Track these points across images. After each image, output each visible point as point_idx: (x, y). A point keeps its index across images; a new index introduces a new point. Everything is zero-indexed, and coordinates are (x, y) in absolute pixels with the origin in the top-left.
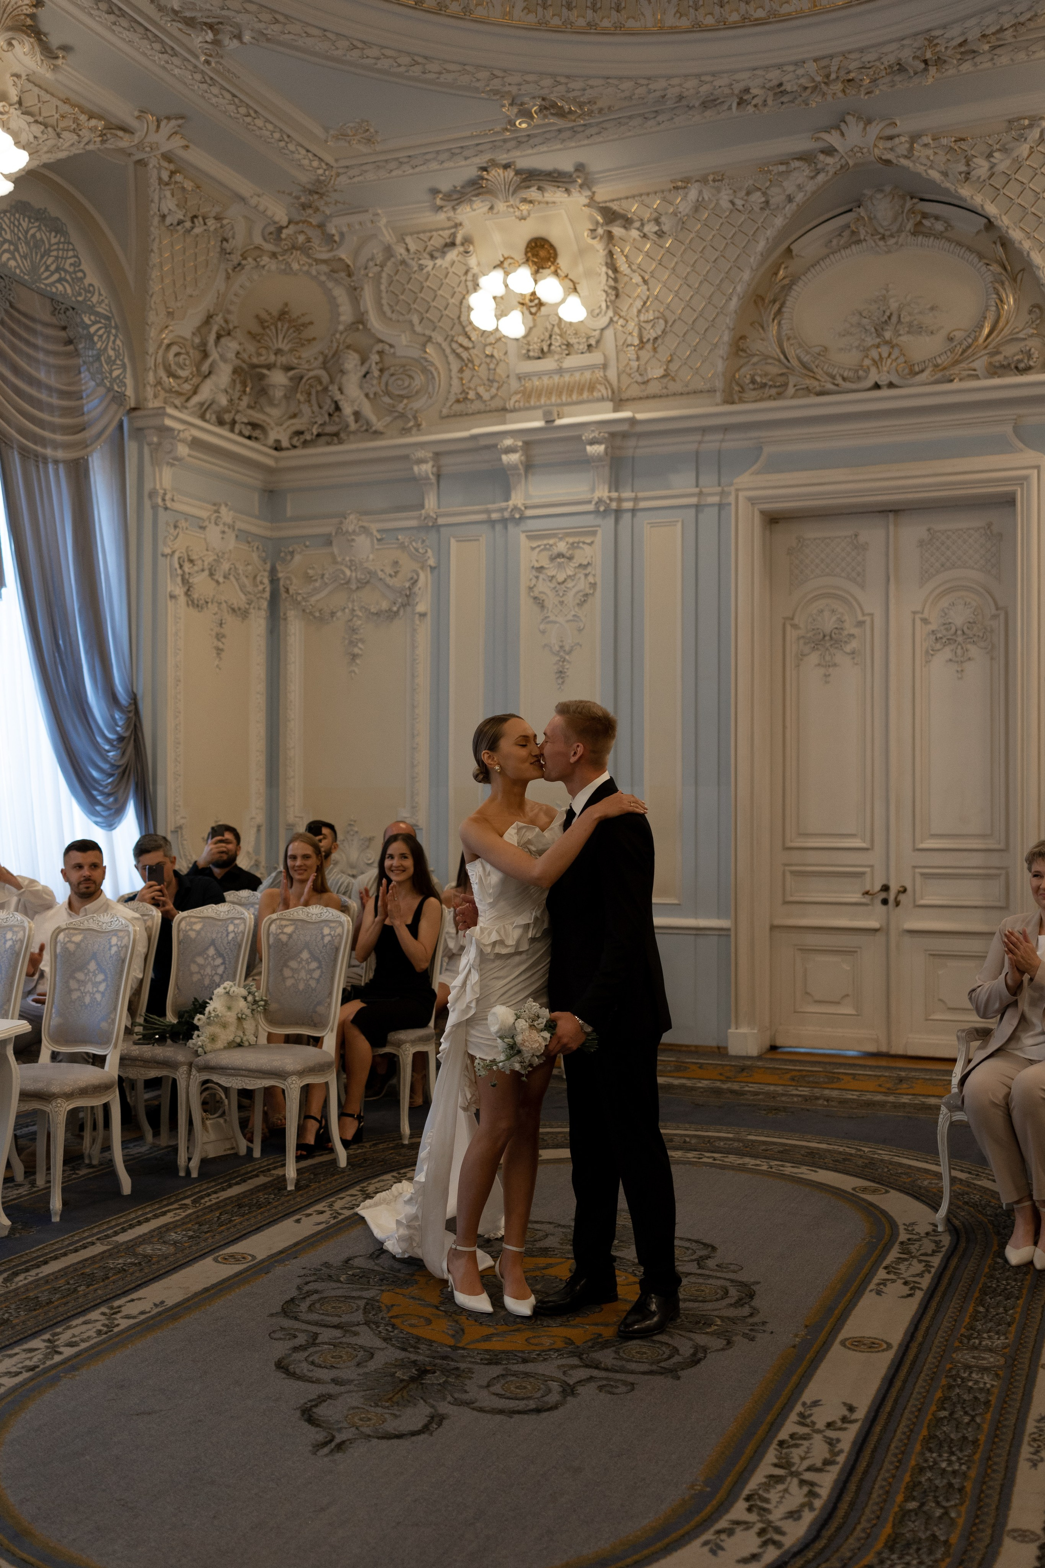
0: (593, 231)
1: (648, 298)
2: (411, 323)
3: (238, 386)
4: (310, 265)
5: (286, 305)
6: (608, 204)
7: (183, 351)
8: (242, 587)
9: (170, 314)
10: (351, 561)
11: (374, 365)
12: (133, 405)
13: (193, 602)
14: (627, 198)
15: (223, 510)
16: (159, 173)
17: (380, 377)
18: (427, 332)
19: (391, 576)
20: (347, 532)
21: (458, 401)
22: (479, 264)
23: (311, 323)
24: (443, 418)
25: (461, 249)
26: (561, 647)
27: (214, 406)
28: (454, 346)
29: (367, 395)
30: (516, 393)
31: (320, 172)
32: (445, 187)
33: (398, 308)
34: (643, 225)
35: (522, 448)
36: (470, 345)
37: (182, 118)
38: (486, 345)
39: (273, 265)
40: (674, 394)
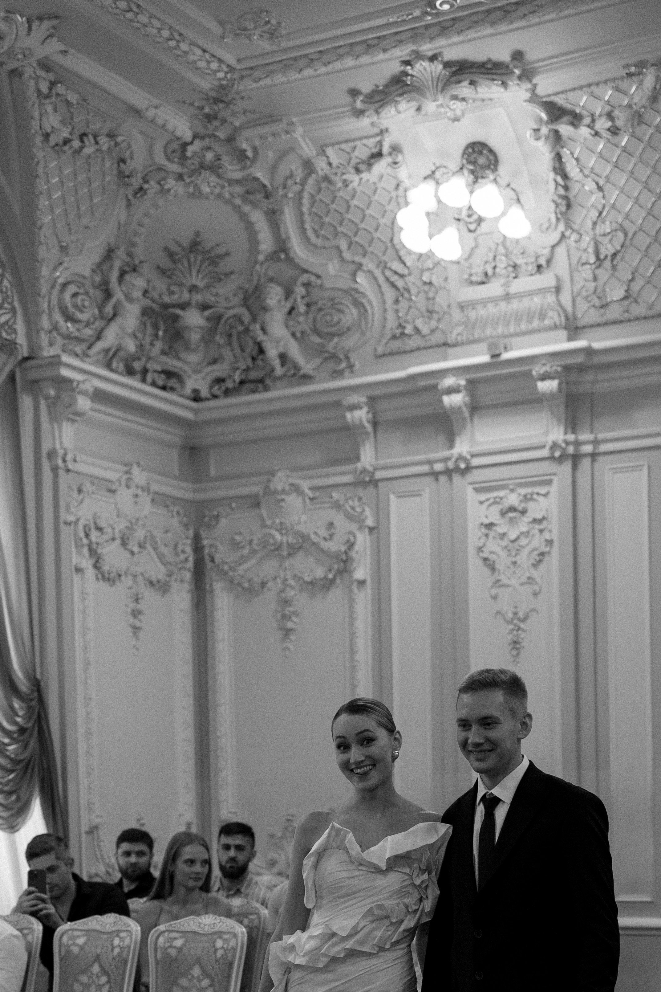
0: (537, 131)
1: (604, 207)
2: (338, 248)
3: (149, 330)
4: (223, 187)
5: (198, 234)
6: (552, 98)
7: (82, 291)
8: (161, 557)
9: (64, 249)
10: (281, 524)
11: (299, 300)
12: (25, 354)
13: (103, 576)
14: (573, 90)
15: (136, 471)
16: (37, 84)
17: (307, 313)
18: (357, 259)
19: (325, 539)
20: (276, 492)
21: (394, 337)
22: (410, 177)
23: (227, 254)
24: (378, 357)
25: (389, 160)
26: (515, 614)
27: (121, 353)
28: (388, 273)
29: (293, 335)
30: (457, 325)
31: (221, 75)
32: (366, 88)
33: (322, 232)
34: (593, 121)
35: (465, 387)
36: (405, 272)
37: (56, 17)
38: (422, 271)
39: (180, 189)
40: (637, 319)
